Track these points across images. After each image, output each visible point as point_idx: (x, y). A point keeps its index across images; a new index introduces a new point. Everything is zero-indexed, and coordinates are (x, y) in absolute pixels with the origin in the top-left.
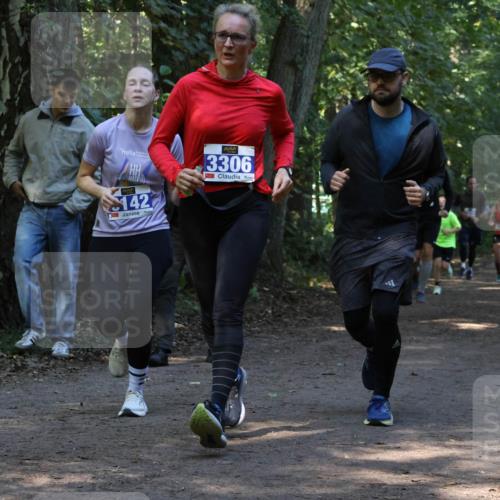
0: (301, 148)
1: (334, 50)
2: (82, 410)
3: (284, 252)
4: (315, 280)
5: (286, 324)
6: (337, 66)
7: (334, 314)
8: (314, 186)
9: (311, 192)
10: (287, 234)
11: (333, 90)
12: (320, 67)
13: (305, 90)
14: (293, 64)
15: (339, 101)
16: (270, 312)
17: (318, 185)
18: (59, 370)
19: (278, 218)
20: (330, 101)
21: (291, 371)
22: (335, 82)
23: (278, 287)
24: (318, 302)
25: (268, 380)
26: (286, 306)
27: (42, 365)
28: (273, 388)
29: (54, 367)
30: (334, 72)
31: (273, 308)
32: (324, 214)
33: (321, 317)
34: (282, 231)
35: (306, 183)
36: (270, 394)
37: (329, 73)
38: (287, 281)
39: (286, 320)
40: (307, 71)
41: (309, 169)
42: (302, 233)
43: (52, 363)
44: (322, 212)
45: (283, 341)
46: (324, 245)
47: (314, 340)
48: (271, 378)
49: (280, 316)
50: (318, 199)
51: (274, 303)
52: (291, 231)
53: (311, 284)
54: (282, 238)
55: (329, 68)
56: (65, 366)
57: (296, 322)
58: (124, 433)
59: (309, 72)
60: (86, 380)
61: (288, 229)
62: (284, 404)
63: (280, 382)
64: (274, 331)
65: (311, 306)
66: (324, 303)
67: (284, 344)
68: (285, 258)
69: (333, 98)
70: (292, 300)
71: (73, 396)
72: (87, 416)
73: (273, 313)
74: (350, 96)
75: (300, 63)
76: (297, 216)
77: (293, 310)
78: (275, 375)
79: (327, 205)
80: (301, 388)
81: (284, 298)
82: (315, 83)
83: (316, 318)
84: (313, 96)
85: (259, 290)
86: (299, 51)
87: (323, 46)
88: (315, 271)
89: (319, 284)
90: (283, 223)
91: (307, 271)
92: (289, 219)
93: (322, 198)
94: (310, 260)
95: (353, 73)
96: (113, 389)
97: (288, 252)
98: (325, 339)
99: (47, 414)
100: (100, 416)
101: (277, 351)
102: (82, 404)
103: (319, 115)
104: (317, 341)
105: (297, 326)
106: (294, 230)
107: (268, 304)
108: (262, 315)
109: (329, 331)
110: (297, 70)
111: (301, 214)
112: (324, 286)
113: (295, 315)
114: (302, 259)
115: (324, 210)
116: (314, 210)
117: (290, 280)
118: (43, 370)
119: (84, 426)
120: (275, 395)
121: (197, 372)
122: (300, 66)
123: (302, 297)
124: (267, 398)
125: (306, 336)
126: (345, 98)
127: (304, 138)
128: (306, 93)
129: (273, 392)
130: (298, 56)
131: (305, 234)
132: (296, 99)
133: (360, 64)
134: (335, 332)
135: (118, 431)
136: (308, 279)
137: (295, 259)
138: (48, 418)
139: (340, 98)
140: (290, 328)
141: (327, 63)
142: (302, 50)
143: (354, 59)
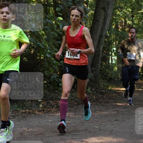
0: (106, 39)
1: (119, 4)
2: (28, 130)
3: (100, 77)
4: (111, 87)
5: (101, 102)
6: (120, 9)
7: (118, 99)
8: (110, 53)
9: (109, 55)
10: (101, 70)
11: (118, 18)
12: (113, 10)
13: (108, 18)
14: (104, 9)
15: (120, 22)
16: (95, 97)
17: (111, 53)
18: (19, 116)
19: (98, 64)
20: (117, 22)
21: (103, 119)
22: (119, 15)
23: (97, 89)
24: (112, 95)
25: (95, 122)
26: (100, 96)
27: (13, 115)
28: (97, 125)
29: (18, 115)
30: (118, 12)
31: (96, 97)
32: (114, 63)
33: (113, 100)
34: (99, 69)
35: (108, 52)
36: (96, 127)
37: (117, 12)
38: (101, 87)
39: (100, 101)
40: (109, 11)
41: (109, 46)
42: (106, 70)
43: (17, 114)
44: (113, 63)
45: (100, 108)
46: (114, 74)
47: (111, 108)
48: (96, 121)
49: (98, 99)
50: (112, 58)
51: (96, 94)
52: (102, 69)
53: (109, 88)
54: (99, 71)
55: (117, 10)
56: (22, 115)
57: (104, 101)
58: (43, 139)
59: (110, 11)
60: (30, 120)
61: (101, 68)
62: (101, 130)
63: (99, 122)
64: (96, 104)
65: (109, 96)
66: (114, 95)
67: (100, 109)
68: (100, 79)
69: (118, 22)
70: (103, 94)
71: (25, 126)
72: (30, 133)
73: (96, 98)
74: (124, 21)
75: (107, 8)
76: (104, 64)
77: (103, 97)
78: (97, 120)
79: (115, 60)
80: (106, 125)
81: (100, 93)
82: (112, 16)
83: (111, 101)
84: (111, 20)
85: (90, 90)
86: (106, 4)
87: (115, 2)
88: (111, 84)
89: (112, 88)
90: (100, 66)
91: (108, 84)
92: (101, 65)
93: (113, 58)
94: (108, 80)
95: (126, 12)
96: (39, 124)
97: (101, 77)
98: (115, 108)
99: (16, 132)
100: (35, 133)
101: (97, 111)
102: (28, 129)
103: (113, 27)
104: (112, 108)
105: (104, 103)
106: (103, 69)
107: (94, 95)
108: (92, 99)
109: (116, 105)
110: (105, 11)
111: (106, 63)
112: (114, 89)
113: (104, 99)
114: (106, 79)
115: (114, 62)
116: (110, 62)
117: (102, 86)
118: (14, 116)
119: (29, 136)
120: (97, 127)
121: (69, 118)
122: (106, 9)
123: (106, 93)
124: (95, 128)
125: (108, 107)
126: (122, 21)
127: (108, 35)
128: (109, 19)
129: (97, 126)
130: (106, 6)
131: (107, 70)
132: (105, 21)
133: (128, 9)
134: (118, 105)
135: (42, 138)
136: (108, 87)
137: (103, 79)
138: (16, 133)
139: (120, 21)
140: (102, 104)
141: (116, 8)
142: (107, 4)
143: (126, 7)
